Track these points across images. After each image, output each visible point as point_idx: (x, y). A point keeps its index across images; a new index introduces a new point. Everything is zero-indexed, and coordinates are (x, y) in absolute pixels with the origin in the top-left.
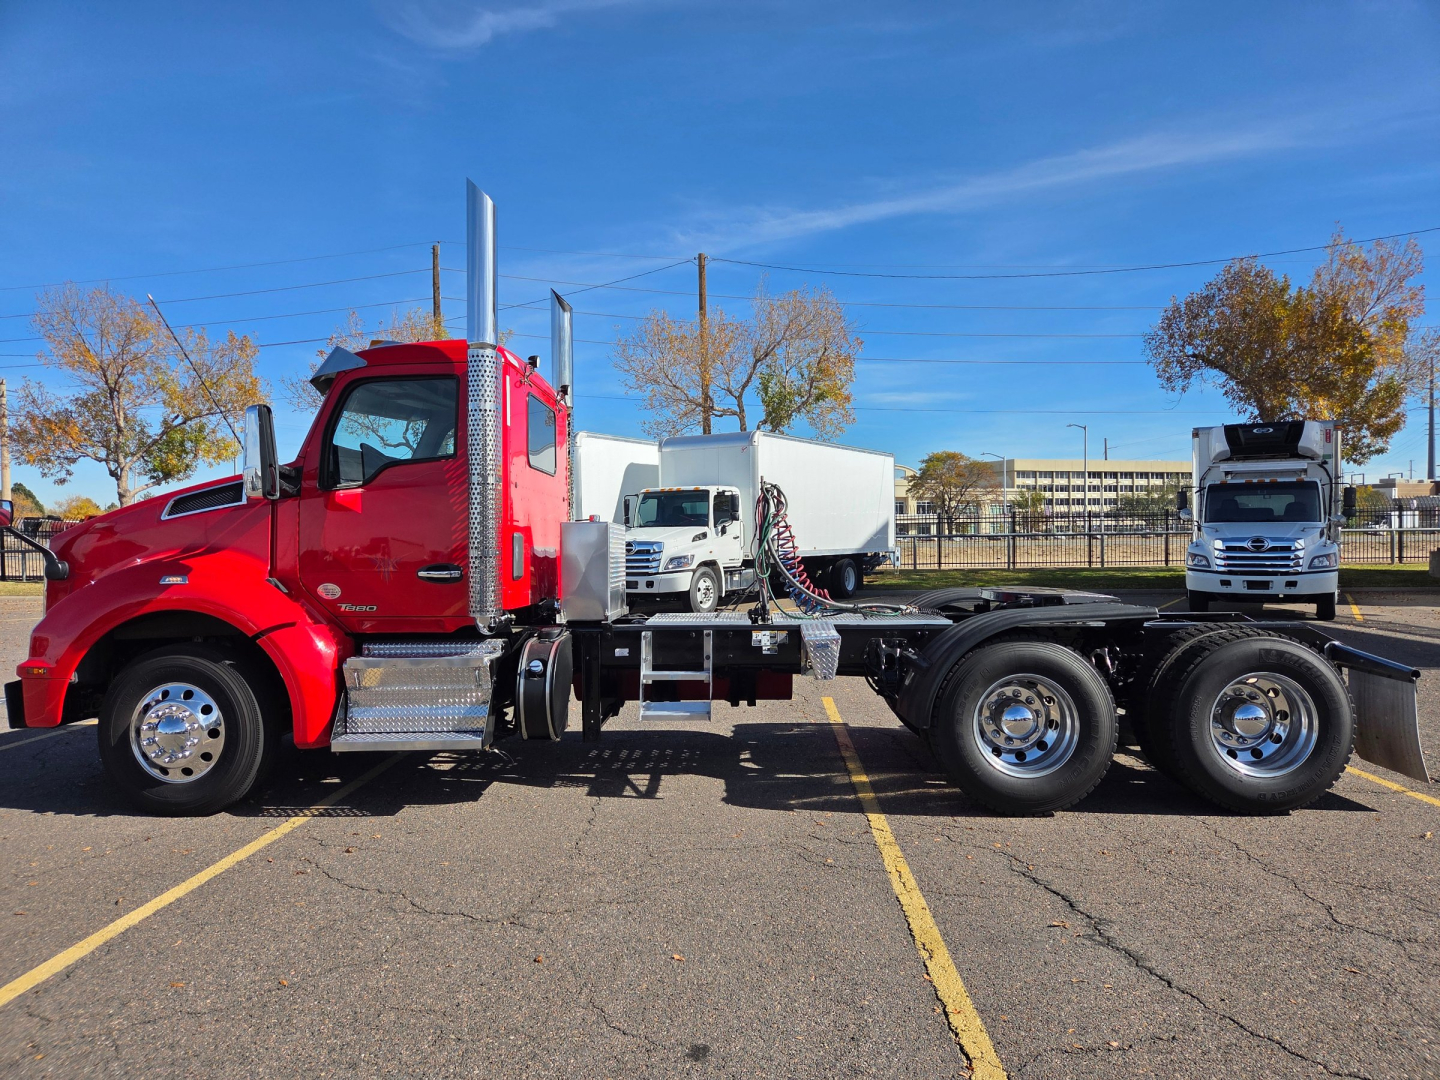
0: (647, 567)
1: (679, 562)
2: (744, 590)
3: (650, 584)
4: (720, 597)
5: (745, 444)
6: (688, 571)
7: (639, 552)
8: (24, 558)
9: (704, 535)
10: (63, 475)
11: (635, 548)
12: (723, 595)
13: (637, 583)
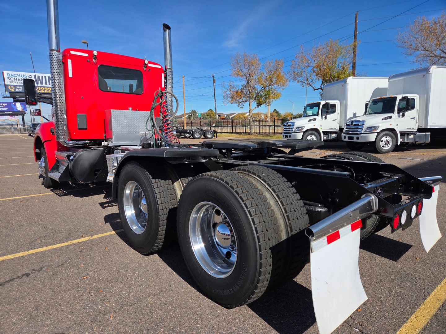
0: (357, 131)
1: (372, 129)
2: (416, 142)
3: (358, 138)
4: (397, 145)
5: (425, 73)
6: (375, 133)
7: (355, 125)
8: (236, 128)
9: (390, 117)
10: (242, 106)
11: (354, 123)
12: (399, 144)
13: (353, 137)
